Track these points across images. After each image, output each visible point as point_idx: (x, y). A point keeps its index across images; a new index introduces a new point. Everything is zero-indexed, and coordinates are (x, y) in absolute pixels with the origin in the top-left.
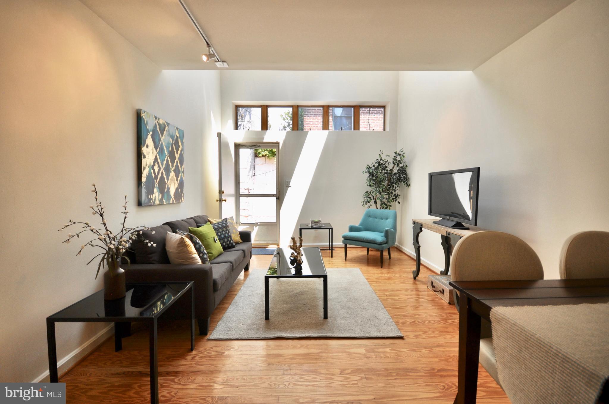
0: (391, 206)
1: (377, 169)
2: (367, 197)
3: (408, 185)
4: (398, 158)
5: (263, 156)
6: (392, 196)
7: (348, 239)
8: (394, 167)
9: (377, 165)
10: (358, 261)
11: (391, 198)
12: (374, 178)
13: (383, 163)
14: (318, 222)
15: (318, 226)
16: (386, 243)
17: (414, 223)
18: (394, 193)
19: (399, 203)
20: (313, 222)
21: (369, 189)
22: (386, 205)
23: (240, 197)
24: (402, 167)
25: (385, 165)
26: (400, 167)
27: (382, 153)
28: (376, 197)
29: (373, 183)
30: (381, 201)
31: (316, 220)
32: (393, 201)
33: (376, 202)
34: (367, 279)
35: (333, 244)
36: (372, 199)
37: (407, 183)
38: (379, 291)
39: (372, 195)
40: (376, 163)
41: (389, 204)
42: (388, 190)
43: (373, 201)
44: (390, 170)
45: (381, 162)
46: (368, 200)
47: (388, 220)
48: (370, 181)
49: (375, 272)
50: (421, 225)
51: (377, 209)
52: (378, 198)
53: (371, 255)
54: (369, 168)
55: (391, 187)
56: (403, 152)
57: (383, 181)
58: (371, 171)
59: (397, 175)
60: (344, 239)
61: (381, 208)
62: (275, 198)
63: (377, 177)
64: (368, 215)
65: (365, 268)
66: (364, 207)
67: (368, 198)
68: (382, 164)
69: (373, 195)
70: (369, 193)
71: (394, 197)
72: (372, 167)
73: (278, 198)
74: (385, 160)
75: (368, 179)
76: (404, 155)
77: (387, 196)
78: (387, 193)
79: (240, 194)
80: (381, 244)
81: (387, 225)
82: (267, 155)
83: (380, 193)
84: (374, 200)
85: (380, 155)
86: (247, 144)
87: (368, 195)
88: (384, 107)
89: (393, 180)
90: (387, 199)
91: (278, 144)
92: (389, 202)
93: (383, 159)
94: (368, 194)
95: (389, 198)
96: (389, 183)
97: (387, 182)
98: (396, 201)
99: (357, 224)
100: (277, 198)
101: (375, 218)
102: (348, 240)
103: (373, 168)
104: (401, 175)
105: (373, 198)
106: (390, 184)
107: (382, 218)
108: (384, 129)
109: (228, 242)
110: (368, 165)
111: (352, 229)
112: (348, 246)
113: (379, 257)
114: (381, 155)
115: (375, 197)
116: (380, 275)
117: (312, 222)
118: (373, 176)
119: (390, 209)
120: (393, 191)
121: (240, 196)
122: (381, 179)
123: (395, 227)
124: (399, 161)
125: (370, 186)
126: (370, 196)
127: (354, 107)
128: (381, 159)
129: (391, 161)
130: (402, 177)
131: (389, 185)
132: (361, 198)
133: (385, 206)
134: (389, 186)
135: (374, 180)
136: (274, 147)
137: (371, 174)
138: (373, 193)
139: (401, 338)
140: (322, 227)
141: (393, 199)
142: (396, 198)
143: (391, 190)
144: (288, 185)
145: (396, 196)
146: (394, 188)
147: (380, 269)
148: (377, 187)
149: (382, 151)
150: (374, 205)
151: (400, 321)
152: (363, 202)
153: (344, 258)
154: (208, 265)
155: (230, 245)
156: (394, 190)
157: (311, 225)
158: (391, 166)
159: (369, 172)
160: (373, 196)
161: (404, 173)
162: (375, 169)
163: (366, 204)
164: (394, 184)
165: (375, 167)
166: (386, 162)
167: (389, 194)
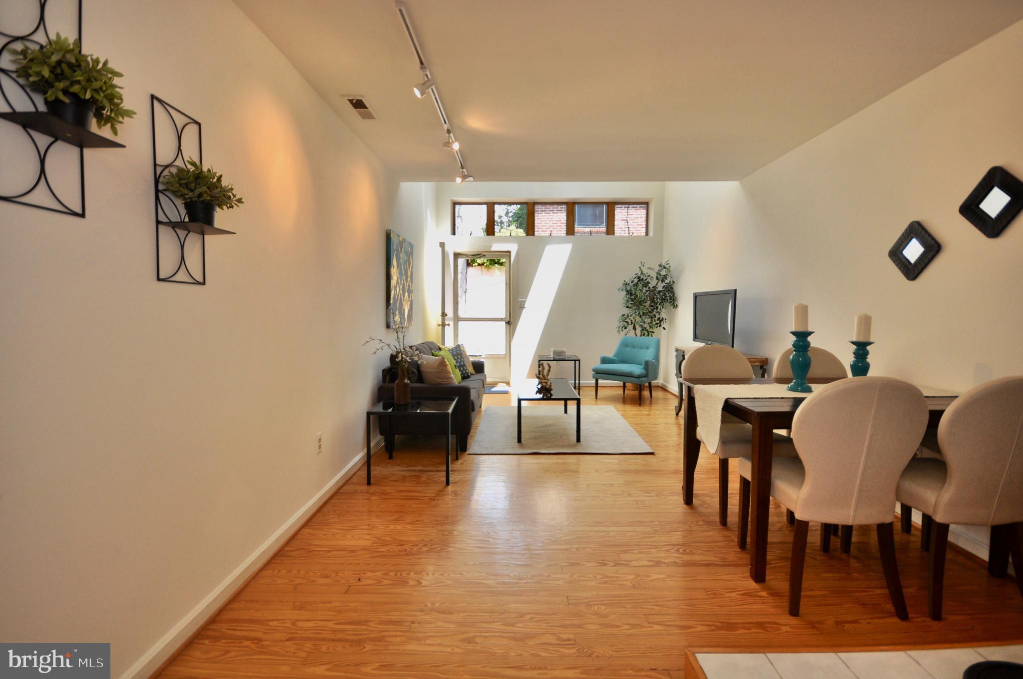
0: (653, 332)
1: (636, 286)
2: (624, 321)
3: (675, 306)
4: (663, 273)
5: (479, 265)
6: (655, 320)
7: (600, 372)
8: (658, 283)
9: (636, 280)
10: (612, 400)
11: (654, 323)
12: (633, 297)
13: (645, 278)
14: (560, 353)
15: (560, 358)
16: (645, 377)
17: (677, 350)
18: (657, 316)
19: (664, 328)
20: (555, 353)
21: (627, 311)
22: (648, 331)
23: (458, 321)
24: (668, 284)
25: (647, 281)
26: (666, 283)
27: (644, 266)
28: (635, 321)
29: (632, 304)
30: (641, 326)
31: (559, 350)
32: (657, 327)
33: (634, 328)
34: (622, 415)
35: (581, 382)
36: (630, 323)
37: (673, 304)
38: (635, 424)
39: (629, 319)
40: (635, 278)
41: (651, 330)
42: (650, 312)
43: (631, 327)
44: (653, 288)
45: (642, 277)
46: (624, 325)
47: (650, 350)
48: (628, 301)
49: (632, 410)
50: (684, 352)
51: (636, 336)
52: (637, 322)
53: (627, 395)
54: (626, 284)
55: (654, 309)
56: (668, 265)
57: (644, 301)
58: (628, 288)
59: (662, 293)
60: (594, 373)
61: (641, 336)
62: (504, 322)
63: (637, 296)
64: (625, 344)
65: (620, 406)
66: (620, 333)
67: (624, 323)
68: (643, 279)
69: (631, 318)
70: (626, 316)
71: (658, 322)
72: (630, 282)
73: (508, 323)
74: (647, 273)
75: (625, 298)
76: (670, 269)
77: (649, 320)
78: (649, 316)
79: (458, 318)
80: (639, 377)
81: (648, 355)
82: (485, 264)
83: (641, 317)
84: (633, 325)
85: (640, 268)
86: (467, 253)
87: (626, 319)
88: (647, 204)
89: (657, 300)
90: (648, 324)
91: (508, 253)
92: (651, 327)
93: (644, 272)
94: (624, 318)
95: (651, 323)
96: (651, 303)
97: (649, 302)
98: (660, 326)
99: (611, 354)
100: (506, 323)
101: (634, 347)
102: (599, 374)
103: (631, 284)
104: (667, 294)
105: (632, 323)
106: (653, 304)
107: (641, 348)
108: (647, 234)
109: (464, 372)
110: (625, 281)
111: (605, 361)
112: (600, 382)
113: (638, 396)
114: (642, 268)
115: (633, 322)
116: (638, 412)
117: (553, 352)
118: (631, 294)
119: (652, 336)
120: (657, 314)
121: (459, 319)
122: (641, 298)
123: (657, 358)
124: (664, 275)
125: (628, 307)
126: (628, 320)
127: (608, 204)
128: (642, 273)
129: (655, 276)
130: (667, 297)
131: (652, 306)
132: (616, 322)
133: (646, 332)
134: (653, 308)
135: (632, 300)
136: (503, 256)
137: (629, 293)
138: (631, 316)
139: (652, 454)
140: (567, 359)
141: (657, 324)
142: (660, 322)
143: (654, 313)
144: (522, 306)
145: (661, 320)
146: (659, 310)
147: (639, 407)
148: (636, 309)
149: (643, 263)
150: (632, 332)
151: (654, 444)
152: (619, 328)
153: (595, 397)
154: (466, 383)
155: (466, 375)
156: (658, 312)
157: (552, 356)
158: (653, 283)
159: (626, 289)
160: (632, 321)
161: (670, 290)
162: (634, 285)
163: (622, 331)
164: (658, 305)
165: (634, 283)
166: (648, 276)
167: (652, 318)
